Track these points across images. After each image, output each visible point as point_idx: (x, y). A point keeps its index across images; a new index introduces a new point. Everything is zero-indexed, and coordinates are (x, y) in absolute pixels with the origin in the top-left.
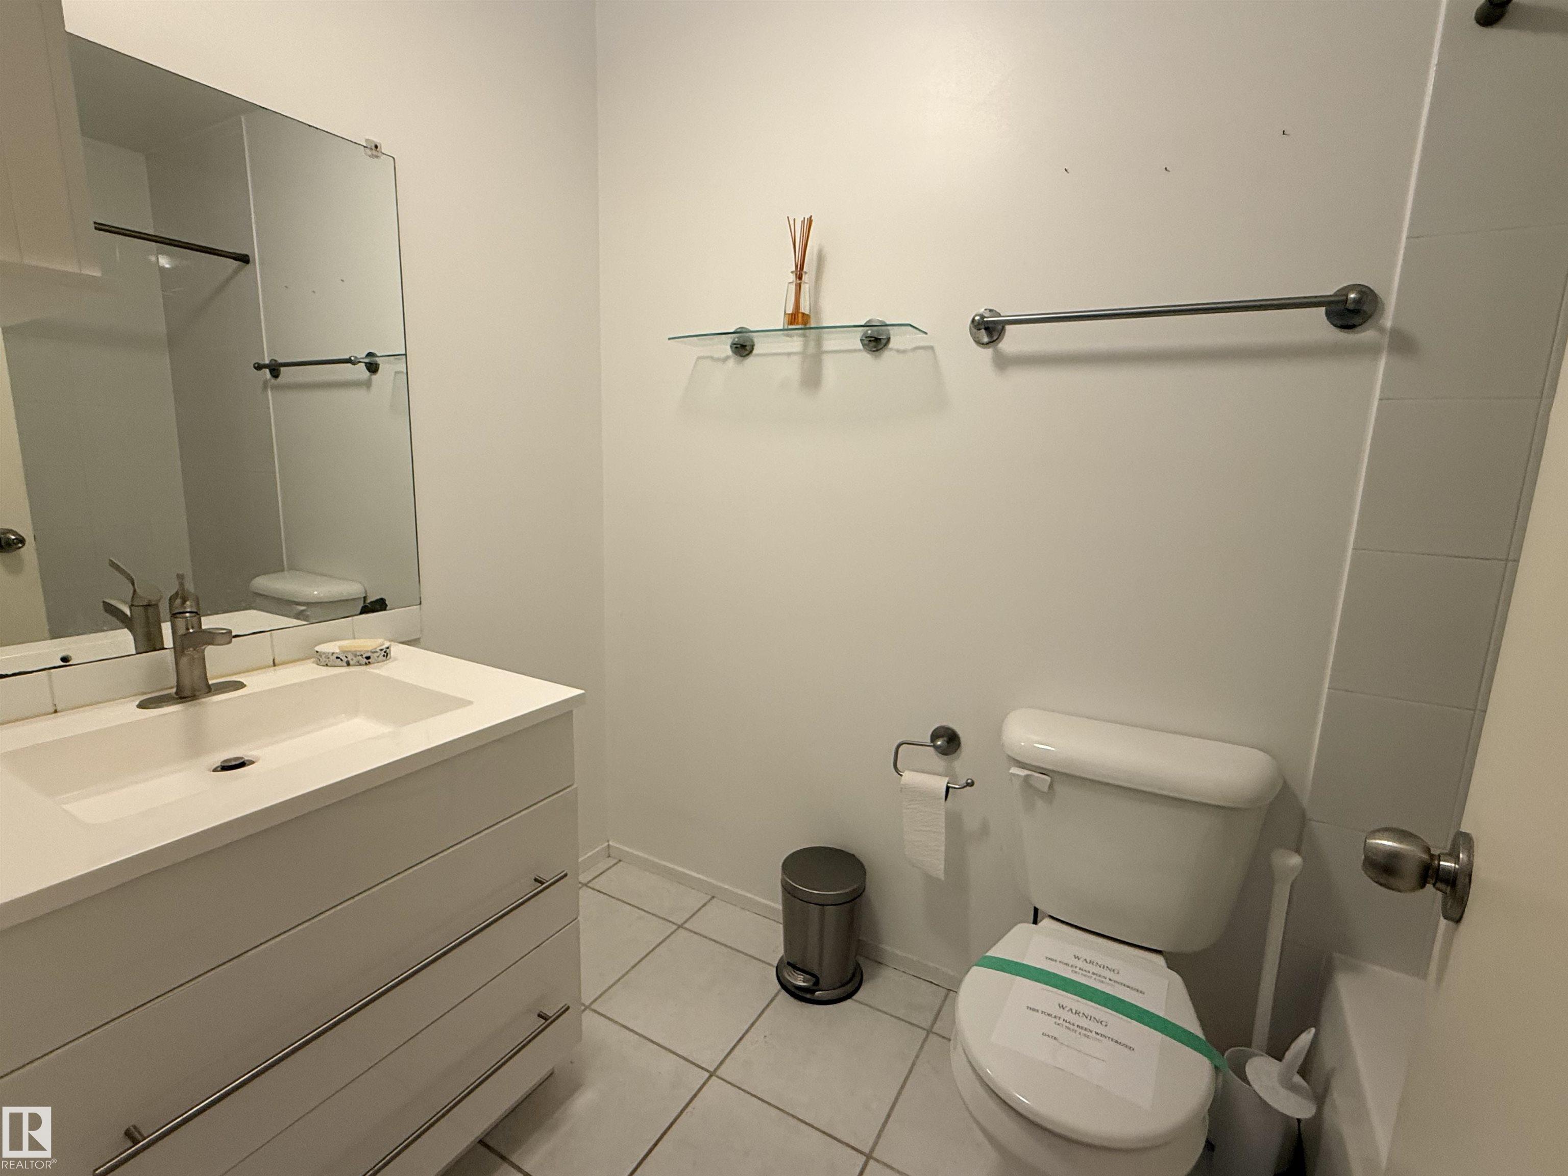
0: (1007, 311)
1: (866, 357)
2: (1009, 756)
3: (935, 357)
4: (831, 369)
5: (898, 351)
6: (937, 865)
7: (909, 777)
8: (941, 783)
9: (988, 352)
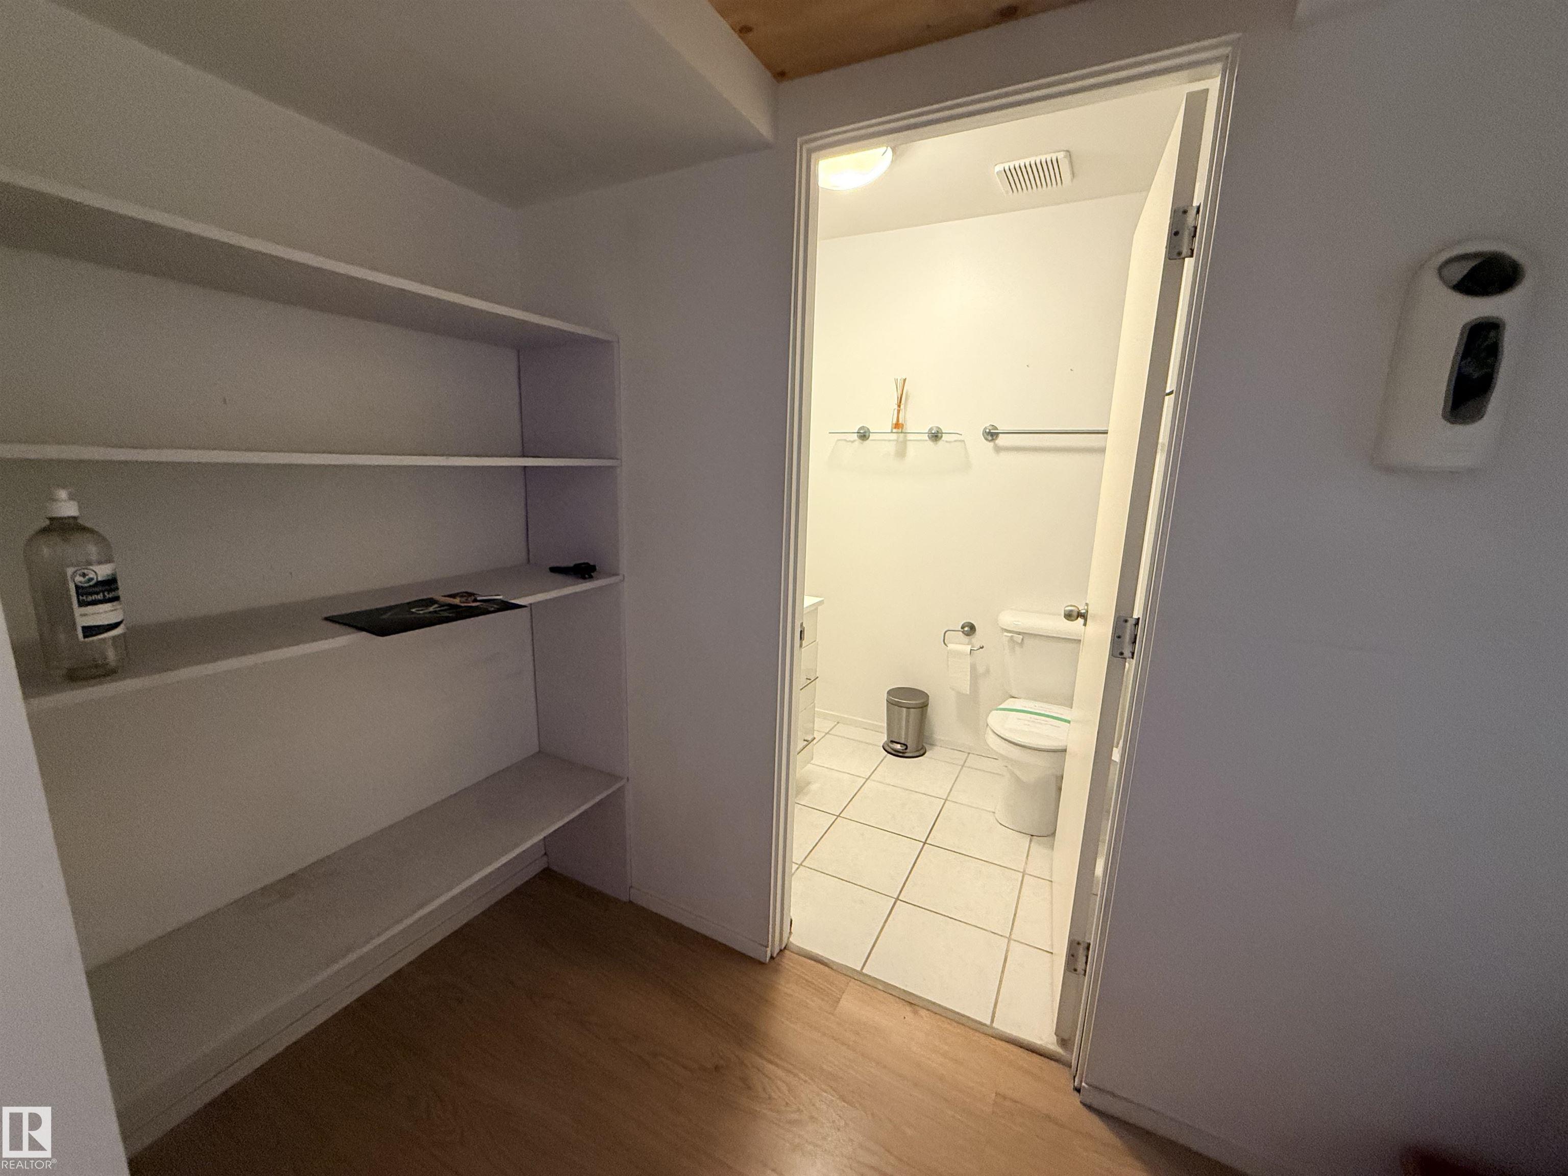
0: (1001, 428)
1: (930, 443)
2: (1002, 628)
3: (965, 445)
4: (911, 449)
5: (947, 442)
6: (966, 689)
7: (951, 646)
8: (969, 648)
9: (992, 444)
